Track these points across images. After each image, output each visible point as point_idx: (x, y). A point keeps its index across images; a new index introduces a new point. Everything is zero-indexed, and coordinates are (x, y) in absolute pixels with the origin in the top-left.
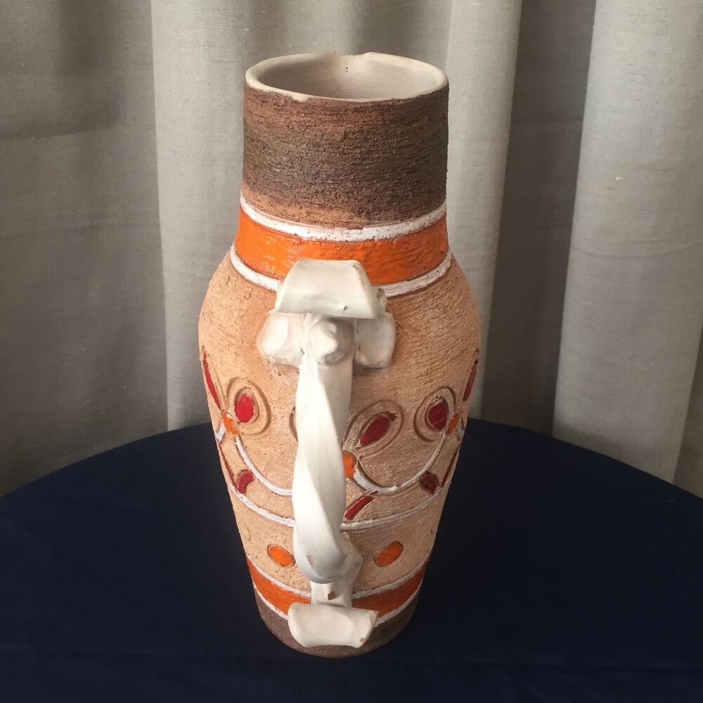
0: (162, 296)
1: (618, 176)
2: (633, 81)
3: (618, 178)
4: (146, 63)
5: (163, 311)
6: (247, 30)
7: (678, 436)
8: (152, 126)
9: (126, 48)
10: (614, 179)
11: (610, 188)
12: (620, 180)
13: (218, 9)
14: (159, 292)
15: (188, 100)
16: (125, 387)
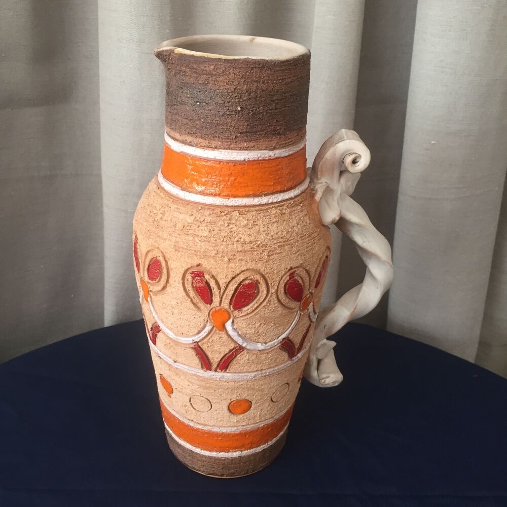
0: (101, 228)
1: (433, 141)
2: (443, 72)
3: (433, 142)
4: (93, 57)
5: (103, 238)
6: (167, 31)
7: (477, 332)
8: (96, 103)
9: (79, 46)
10: (430, 143)
11: (427, 149)
12: (434, 144)
13: (147, 16)
14: (100, 225)
15: (124, 81)
16: (73, 296)
